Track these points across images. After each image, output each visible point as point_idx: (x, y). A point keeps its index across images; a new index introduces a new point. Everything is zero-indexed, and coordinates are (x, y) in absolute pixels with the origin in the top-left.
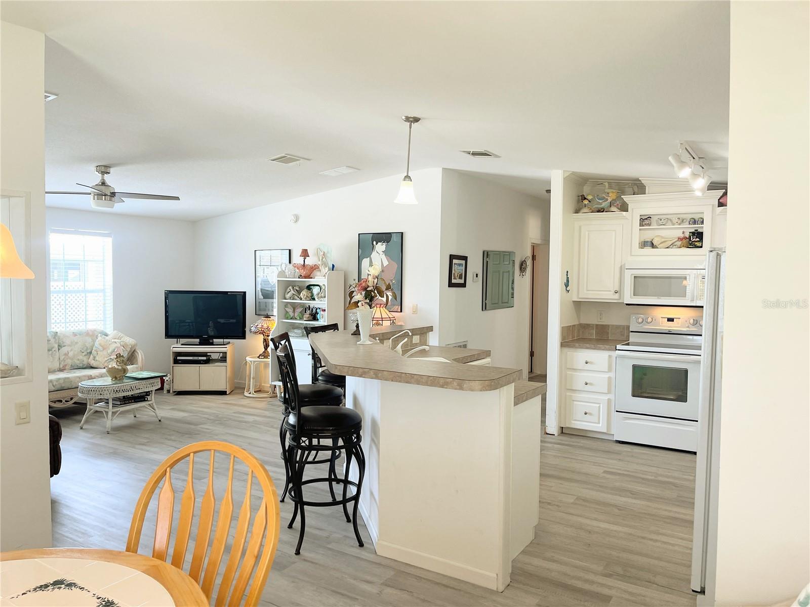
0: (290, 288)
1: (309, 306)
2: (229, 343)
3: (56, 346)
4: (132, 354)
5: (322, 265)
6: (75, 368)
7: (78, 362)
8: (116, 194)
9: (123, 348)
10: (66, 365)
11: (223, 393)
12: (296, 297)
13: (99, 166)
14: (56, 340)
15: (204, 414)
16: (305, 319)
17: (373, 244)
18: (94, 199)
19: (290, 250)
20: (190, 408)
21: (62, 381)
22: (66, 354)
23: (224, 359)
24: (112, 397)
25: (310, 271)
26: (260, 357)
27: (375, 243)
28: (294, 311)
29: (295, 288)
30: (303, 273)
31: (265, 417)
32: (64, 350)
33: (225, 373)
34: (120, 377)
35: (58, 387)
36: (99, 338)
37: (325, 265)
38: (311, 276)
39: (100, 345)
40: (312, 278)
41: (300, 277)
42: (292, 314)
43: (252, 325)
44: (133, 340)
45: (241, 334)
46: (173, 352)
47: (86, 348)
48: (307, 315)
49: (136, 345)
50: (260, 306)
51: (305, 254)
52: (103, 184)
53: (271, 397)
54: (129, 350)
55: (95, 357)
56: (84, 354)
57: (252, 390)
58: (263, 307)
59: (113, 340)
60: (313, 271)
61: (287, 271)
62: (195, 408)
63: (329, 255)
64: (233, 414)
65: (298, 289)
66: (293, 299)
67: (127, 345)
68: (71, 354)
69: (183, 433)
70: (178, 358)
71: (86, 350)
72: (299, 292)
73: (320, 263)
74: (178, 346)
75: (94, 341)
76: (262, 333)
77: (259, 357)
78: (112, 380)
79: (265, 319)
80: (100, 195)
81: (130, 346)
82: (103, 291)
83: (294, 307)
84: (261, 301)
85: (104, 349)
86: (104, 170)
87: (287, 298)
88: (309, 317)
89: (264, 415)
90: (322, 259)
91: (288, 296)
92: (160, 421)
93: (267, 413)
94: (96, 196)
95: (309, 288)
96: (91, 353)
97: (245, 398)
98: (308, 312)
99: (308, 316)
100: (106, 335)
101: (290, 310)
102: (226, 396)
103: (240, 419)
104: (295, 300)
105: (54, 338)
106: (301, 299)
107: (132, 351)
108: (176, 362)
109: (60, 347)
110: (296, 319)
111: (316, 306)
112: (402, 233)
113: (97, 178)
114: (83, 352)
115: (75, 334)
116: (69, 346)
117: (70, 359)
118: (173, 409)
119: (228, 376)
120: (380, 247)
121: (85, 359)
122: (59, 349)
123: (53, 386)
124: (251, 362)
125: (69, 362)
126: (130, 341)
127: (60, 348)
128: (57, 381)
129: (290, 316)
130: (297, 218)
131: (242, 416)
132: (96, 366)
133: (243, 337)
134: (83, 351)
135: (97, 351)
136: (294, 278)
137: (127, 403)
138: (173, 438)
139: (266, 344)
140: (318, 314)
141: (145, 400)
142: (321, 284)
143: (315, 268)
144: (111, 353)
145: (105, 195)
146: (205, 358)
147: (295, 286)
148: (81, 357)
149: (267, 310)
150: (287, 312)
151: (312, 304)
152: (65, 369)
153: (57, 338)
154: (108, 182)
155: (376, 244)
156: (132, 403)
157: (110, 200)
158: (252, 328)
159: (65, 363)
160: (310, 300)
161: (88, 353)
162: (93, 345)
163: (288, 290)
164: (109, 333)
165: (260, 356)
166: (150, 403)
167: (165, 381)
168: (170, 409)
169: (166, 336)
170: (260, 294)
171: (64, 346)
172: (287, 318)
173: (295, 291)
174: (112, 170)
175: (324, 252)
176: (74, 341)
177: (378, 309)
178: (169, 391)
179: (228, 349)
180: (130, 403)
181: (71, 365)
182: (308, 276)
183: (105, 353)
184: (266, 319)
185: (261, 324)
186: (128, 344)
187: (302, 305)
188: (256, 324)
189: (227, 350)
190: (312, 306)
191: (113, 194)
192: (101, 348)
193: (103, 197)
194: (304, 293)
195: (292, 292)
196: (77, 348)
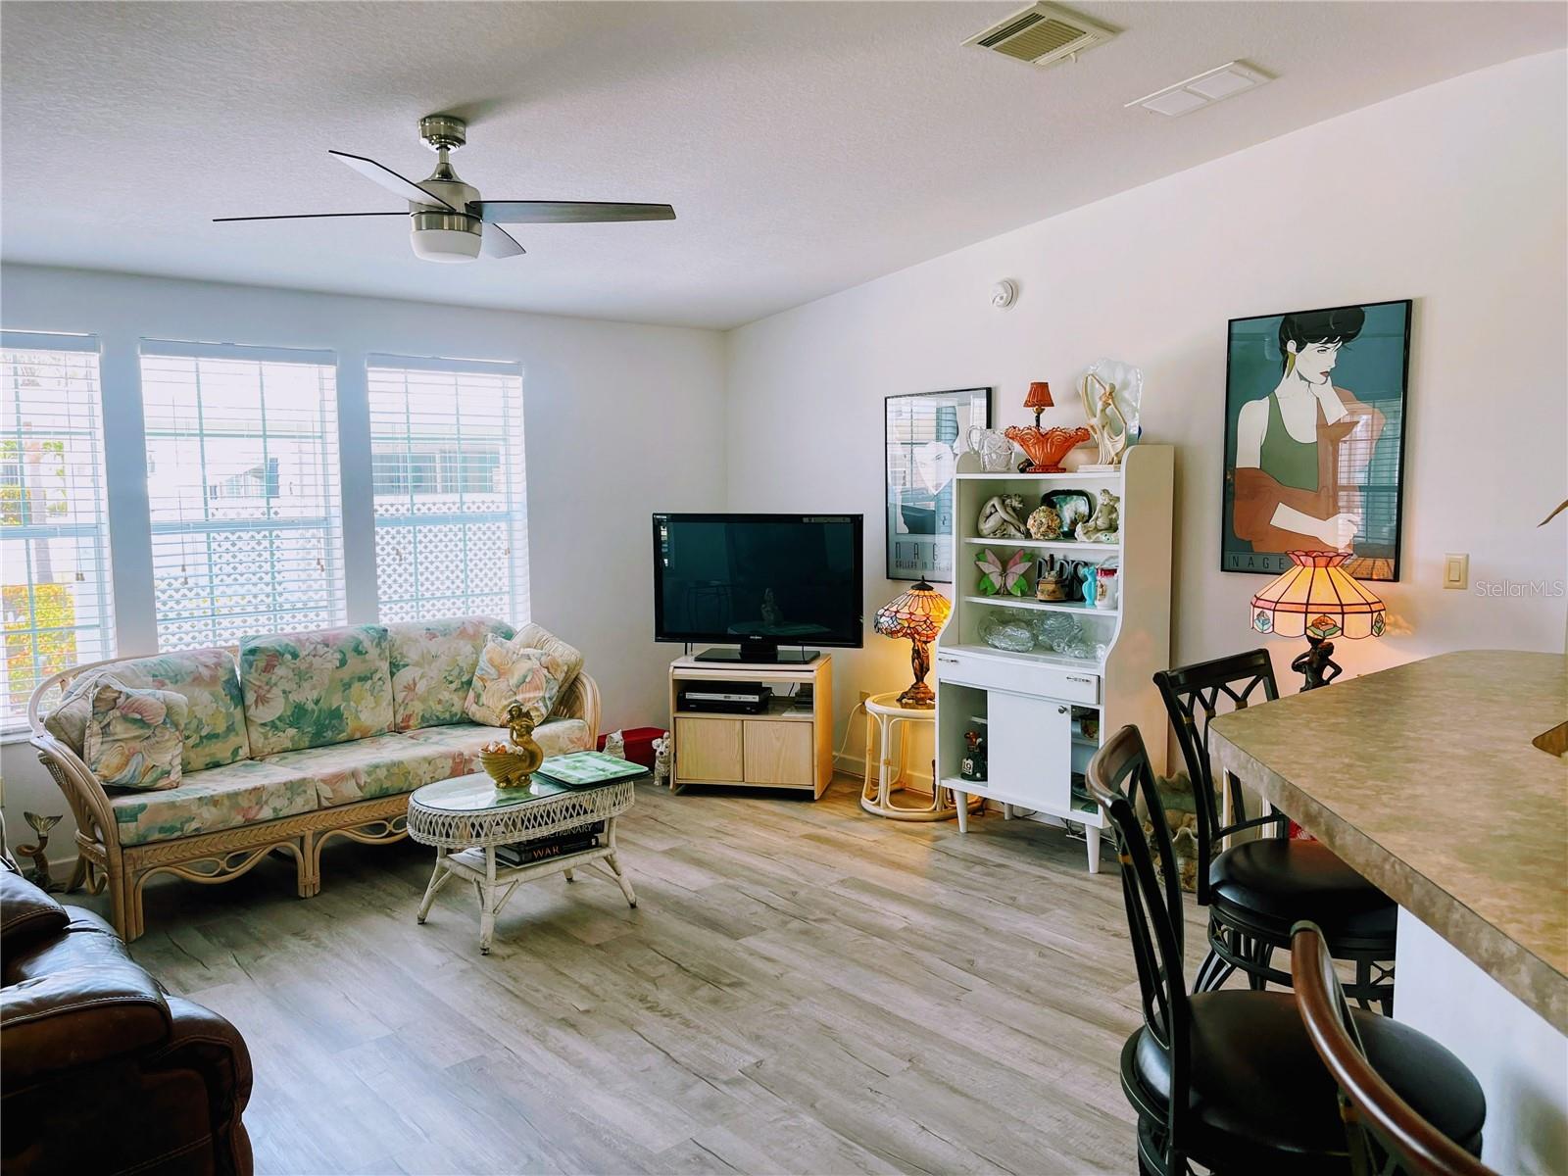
0: (995, 501)
1: (1052, 556)
2: (817, 656)
3: (385, 666)
4: (570, 687)
5: (1103, 427)
6: (432, 723)
7: (440, 708)
8: (487, 210)
9: (545, 671)
10: (409, 717)
11: (802, 796)
12: (1013, 531)
13: (430, 117)
14: (383, 651)
15: (758, 883)
16: (1040, 596)
17: (1284, 351)
18: (419, 228)
19: (989, 391)
20: (716, 850)
21: (382, 773)
22: (410, 688)
23: (803, 699)
24: (493, 844)
25: (1055, 449)
26: (904, 701)
27: (1291, 346)
28: (1004, 572)
29: (1008, 501)
30: (1038, 454)
31: (936, 910)
32: (405, 676)
33: (809, 743)
34: (519, 778)
35: (373, 789)
36: (490, 645)
37: (1113, 426)
38: (1060, 466)
39: (491, 661)
40: (1064, 470)
41: (1026, 467)
42: (996, 580)
43: (881, 612)
44: (573, 649)
45: (851, 635)
46: (674, 680)
47: (457, 670)
48: (1048, 584)
49: (579, 663)
50: (898, 555)
51: (1040, 397)
52: (446, 174)
53: (936, 821)
54: (561, 679)
55: (478, 696)
56: (453, 686)
57: (883, 792)
58: (907, 555)
59: (522, 651)
60: (1068, 448)
61: (986, 451)
62: (731, 854)
63: (1126, 394)
64: (841, 891)
65: (1016, 504)
66: (1003, 537)
67: (558, 665)
68: (422, 687)
69: (696, 976)
70: (690, 696)
71: (459, 676)
72: (1022, 516)
73: (1095, 421)
74: (687, 663)
75: (477, 651)
76: (912, 634)
77: (900, 700)
78: (498, 786)
79: (917, 592)
80: (436, 215)
81: (566, 668)
82: (508, 516)
83: (1005, 559)
84: (902, 539)
85: (500, 675)
86: (447, 128)
87: (985, 532)
88: (1054, 592)
89: (931, 901)
90: (1103, 411)
91: (987, 526)
92: (633, 906)
93: (942, 895)
94: (423, 217)
95: (1051, 500)
96: (469, 683)
97: (866, 815)
98: (1051, 576)
99: (1051, 587)
100: (509, 635)
101: (992, 569)
102: (813, 805)
103: (864, 917)
104: (1010, 537)
105: (379, 644)
106: (1028, 535)
107: (570, 680)
108: (683, 705)
109: (395, 667)
110: (1010, 594)
111: (1071, 558)
112: (1409, 303)
113: (425, 157)
114: (451, 682)
115: (431, 634)
116: (417, 664)
117: (418, 699)
118: (671, 853)
119: (815, 752)
120: (1315, 359)
121: (456, 699)
122: (392, 674)
123: (360, 788)
124: (880, 715)
125: (417, 708)
126: (563, 652)
127: (394, 670)
128: (369, 774)
129: (992, 584)
130: (1013, 291)
131: (866, 899)
132: (481, 720)
133: (856, 641)
134: (450, 678)
135: (483, 680)
136: (1008, 471)
137: (540, 858)
138: (664, 997)
139: (921, 665)
140: (1081, 582)
141: (589, 847)
142: (1094, 490)
143: (1080, 438)
144: (518, 687)
145: (452, 212)
146: (755, 699)
147: (1009, 497)
148: (445, 696)
149: (919, 564)
150: (982, 575)
151: (1060, 549)
152: (407, 727)
153: (383, 645)
154: (460, 173)
155: (1299, 349)
156: (553, 855)
157: (469, 230)
158: (882, 620)
159: (408, 712)
160: (1056, 539)
161: (462, 683)
162: (475, 665)
163: (988, 510)
164: (518, 627)
165: (903, 697)
166: (605, 852)
167: (657, 754)
168: (665, 852)
169: (657, 635)
170: (900, 519)
171: (405, 666)
172: (984, 593)
173: (1009, 510)
174: (471, 133)
175: (1113, 387)
176: (429, 652)
177: (1321, 571)
178: (666, 781)
179: (813, 674)
180: (548, 856)
181: (423, 716)
182: (1053, 466)
183: (503, 685)
184: (922, 593)
185: (906, 610)
186: (560, 660)
187: (1031, 555)
188: (894, 609)
189: (815, 677)
190: (1059, 556)
191: (475, 212)
192: (493, 671)
193: (446, 218)
194: (1038, 518)
195: (1001, 513)
196: (435, 671)
